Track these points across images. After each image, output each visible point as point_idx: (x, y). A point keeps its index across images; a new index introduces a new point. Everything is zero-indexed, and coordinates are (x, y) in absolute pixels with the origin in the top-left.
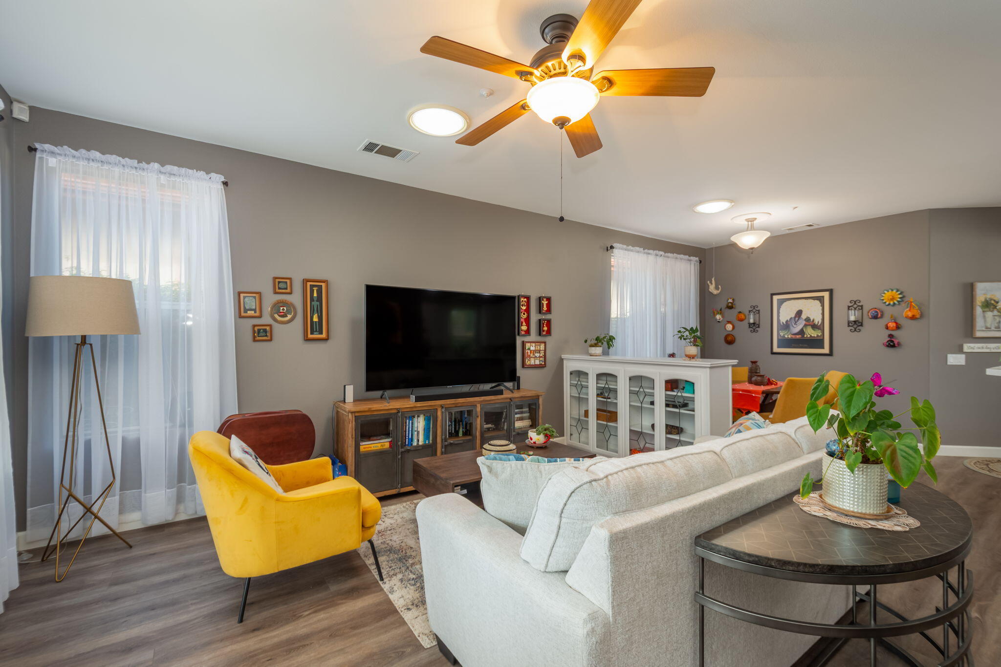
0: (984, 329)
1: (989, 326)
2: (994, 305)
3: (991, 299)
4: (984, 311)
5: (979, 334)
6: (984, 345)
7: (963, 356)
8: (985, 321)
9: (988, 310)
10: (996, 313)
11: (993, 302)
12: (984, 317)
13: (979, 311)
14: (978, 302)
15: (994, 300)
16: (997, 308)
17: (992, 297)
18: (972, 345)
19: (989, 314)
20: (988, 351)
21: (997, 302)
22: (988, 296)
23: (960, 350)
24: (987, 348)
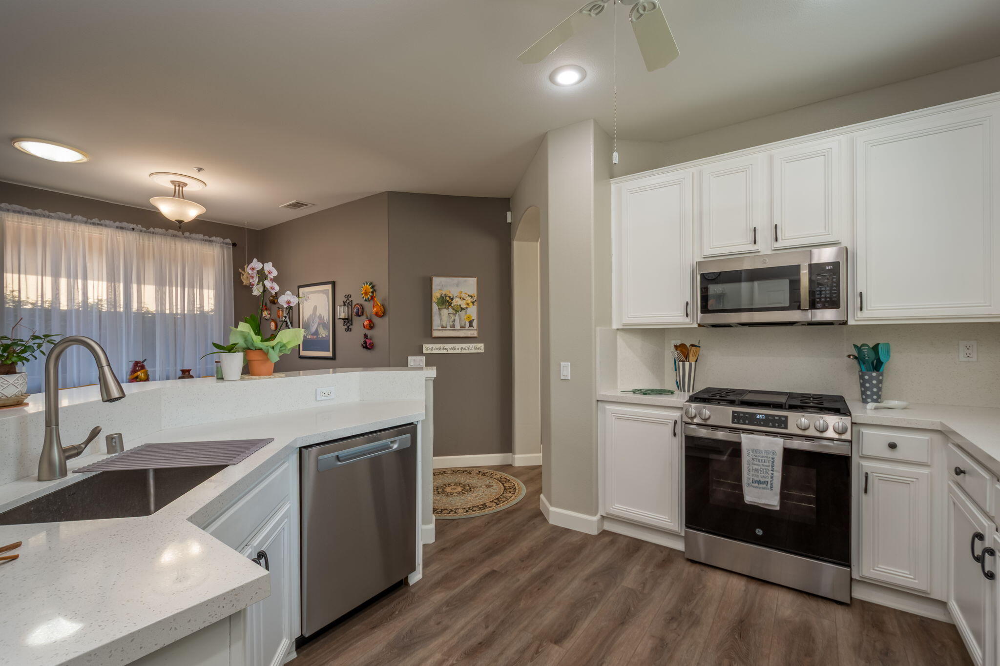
0: (440, 328)
1: (444, 325)
2: (449, 302)
3: (446, 296)
4: (439, 309)
5: (436, 334)
6: (442, 346)
7: (423, 358)
8: (441, 319)
9: (444, 307)
10: (451, 310)
11: (448, 298)
12: (440, 314)
13: (435, 307)
14: (434, 298)
15: (449, 297)
16: (452, 305)
17: (447, 293)
18: (430, 346)
19: (445, 312)
20: (445, 352)
21: (452, 299)
22: (444, 293)
23: (420, 352)
24: (444, 349)
